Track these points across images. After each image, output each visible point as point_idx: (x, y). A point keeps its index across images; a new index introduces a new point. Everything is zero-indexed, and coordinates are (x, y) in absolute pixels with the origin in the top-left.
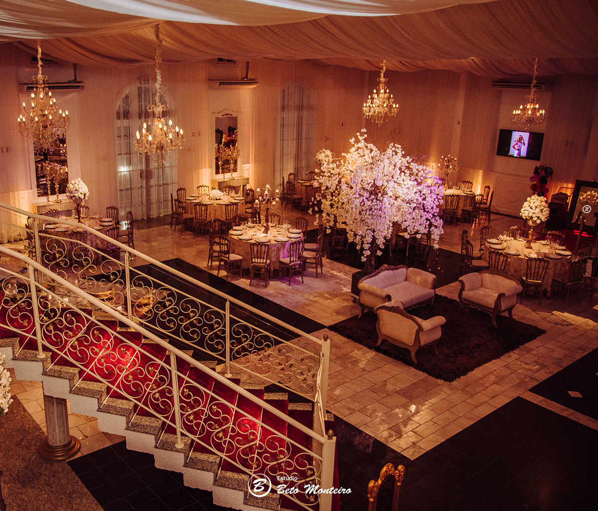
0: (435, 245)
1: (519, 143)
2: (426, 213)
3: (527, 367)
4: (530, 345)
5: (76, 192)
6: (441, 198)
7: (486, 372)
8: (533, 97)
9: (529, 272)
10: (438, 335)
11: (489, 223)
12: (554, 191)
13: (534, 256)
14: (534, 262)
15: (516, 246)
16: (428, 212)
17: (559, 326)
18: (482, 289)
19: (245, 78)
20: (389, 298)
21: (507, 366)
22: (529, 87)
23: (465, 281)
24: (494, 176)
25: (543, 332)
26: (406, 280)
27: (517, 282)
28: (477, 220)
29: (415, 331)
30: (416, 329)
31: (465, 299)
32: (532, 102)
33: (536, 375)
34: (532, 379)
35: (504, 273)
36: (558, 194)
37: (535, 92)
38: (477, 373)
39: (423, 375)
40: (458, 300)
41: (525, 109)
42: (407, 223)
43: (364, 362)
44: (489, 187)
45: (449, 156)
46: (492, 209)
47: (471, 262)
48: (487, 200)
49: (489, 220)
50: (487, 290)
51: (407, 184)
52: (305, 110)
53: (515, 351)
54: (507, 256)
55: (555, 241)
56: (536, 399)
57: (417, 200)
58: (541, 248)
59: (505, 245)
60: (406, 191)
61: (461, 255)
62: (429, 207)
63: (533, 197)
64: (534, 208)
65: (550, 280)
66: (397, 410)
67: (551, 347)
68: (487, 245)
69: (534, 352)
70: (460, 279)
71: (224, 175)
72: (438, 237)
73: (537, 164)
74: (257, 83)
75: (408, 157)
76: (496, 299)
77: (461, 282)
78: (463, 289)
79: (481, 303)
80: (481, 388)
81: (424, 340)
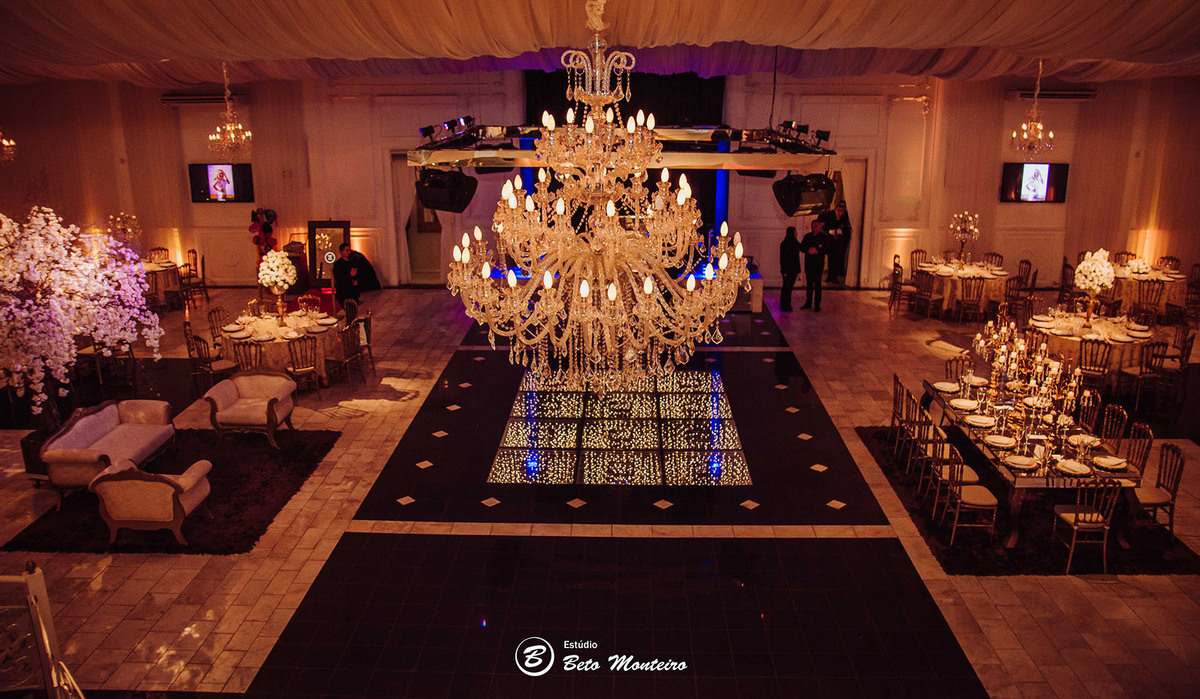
0: (155, 356)
1: (221, 179)
2: (127, 310)
3: (338, 488)
4: (330, 457)
6: (143, 281)
7: (291, 518)
8: (231, 115)
9: (294, 358)
10: (206, 489)
11: (208, 303)
12: (284, 241)
13: (294, 335)
14: (297, 343)
15: (264, 327)
16: (130, 307)
17: (353, 420)
18: (242, 401)
20: (105, 460)
21: (313, 498)
22: (222, 100)
23: (215, 398)
24: (196, 233)
25: (339, 434)
26: (121, 422)
27: (287, 378)
28: (190, 302)
29: (169, 497)
30: (171, 493)
31: (222, 424)
32: (234, 121)
33: (354, 495)
34: (351, 501)
35: (263, 368)
36: (290, 244)
37: (233, 107)
38: (279, 524)
39: (204, 559)
40: (211, 428)
41: (224, 132)
42: (102, 332)
43: (100, 579)
44: (194, 252)
45: (122, 214)
46: (208, 283)
47: (210, 367)
48: (196, 271)
49: (208, 299)
50: (250, 401)
51: (85, 270)
53: (315, 473)
54: (259, 344)
55: (313, 309)
56: (366, 526)
57: (107, 291)
58: (298, 323)
59: (249, 329)
60: (85, 281)
61: (191, 360)
62: (130, 299)
63: (269, 254)
64: (275, 269)
65: (323, 361)
66: (188, 629)
67: (354, 451)
68: (225, 335)
69: (339, 465)
70: (206, 395)
72: (157, 342)
73: (253, 207)
75: (73, 226)
76: (265, 409)
77: (209, 399)
78: (214, 409)
79: (247, 422)
80: (295, 542)
81: (189, 505)
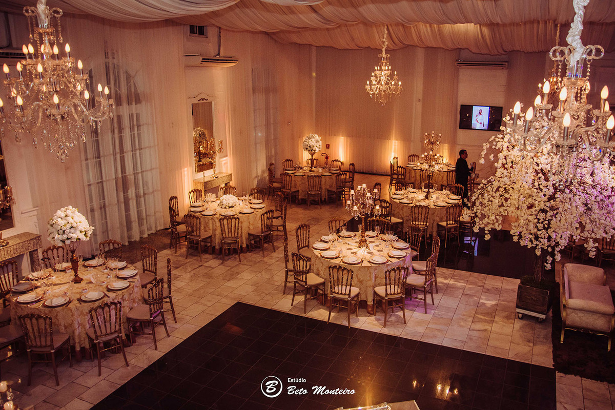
5: (72, 230)
19: (217, 55)
24: (458, 148)
52: (271, 93)
71: (204, 174)
74: (237, 61)
